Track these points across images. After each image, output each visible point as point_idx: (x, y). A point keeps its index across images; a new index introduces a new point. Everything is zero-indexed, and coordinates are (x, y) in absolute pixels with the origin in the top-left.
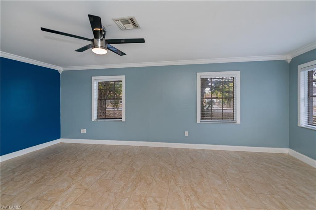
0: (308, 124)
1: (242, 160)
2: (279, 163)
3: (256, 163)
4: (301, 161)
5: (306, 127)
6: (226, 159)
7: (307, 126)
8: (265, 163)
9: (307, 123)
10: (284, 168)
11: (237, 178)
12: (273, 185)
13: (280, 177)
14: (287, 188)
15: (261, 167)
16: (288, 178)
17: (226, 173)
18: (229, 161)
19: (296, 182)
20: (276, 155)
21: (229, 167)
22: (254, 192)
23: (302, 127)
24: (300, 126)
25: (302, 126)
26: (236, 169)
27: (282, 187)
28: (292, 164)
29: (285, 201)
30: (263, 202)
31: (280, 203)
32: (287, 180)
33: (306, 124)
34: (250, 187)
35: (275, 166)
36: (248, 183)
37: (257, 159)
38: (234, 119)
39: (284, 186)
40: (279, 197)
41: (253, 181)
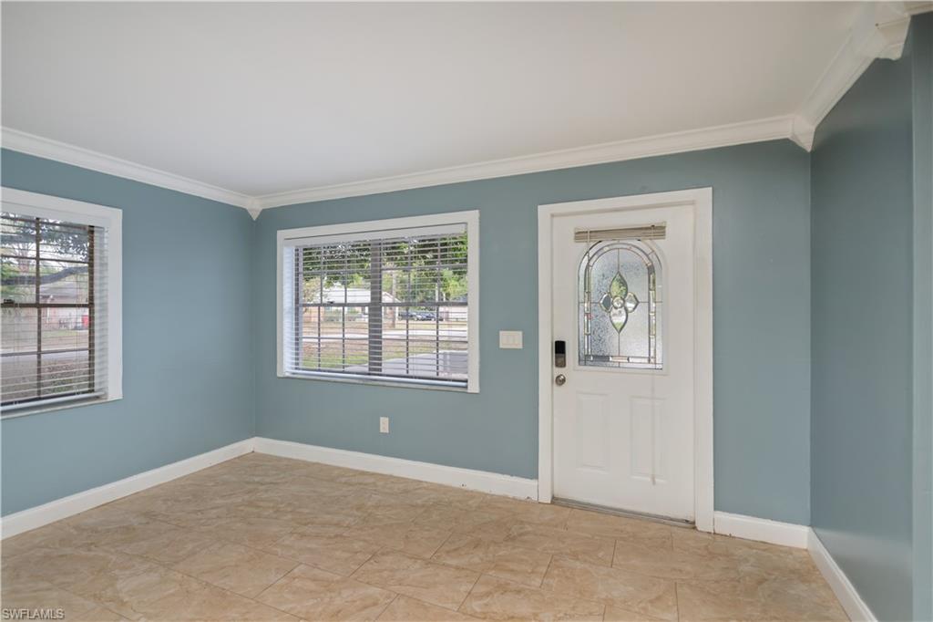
0: (296, 369)
1: (148, 523)
2: (248, 483)
3: (196, 512)
4: (286, 459)
5: (295, 376)
6: (83, 553)
7: (294, 374)
8: (219, 501)
9: (294, 366)
10: (266, 491)
11: (171, 591)
12: (275, 549)
13: (276, 518)
14: (303, 535)
15: (218, 517)
16: (289, 509)
17: (123, 604)
18: (102, 554)
19: (307, 511)
20: (230, 465)
21: (117, 572)
22: (245, 600)
23: (288, 378)
24: (282, 376)
25: (287, 374)
26: (147, 566)
27: (292, 538)
28: (274, 472)
29: (319, 568)
30: (283, 608)
31: (314, 580)
32: (289, 516)
33: (292, 368)
34: (228, 593)
35: (246, 497)
36: (215, 584)
37: (190, 498)
38: (96, 388)
39: (295, 535)
40: (302, 567)
41: (222, 568)
